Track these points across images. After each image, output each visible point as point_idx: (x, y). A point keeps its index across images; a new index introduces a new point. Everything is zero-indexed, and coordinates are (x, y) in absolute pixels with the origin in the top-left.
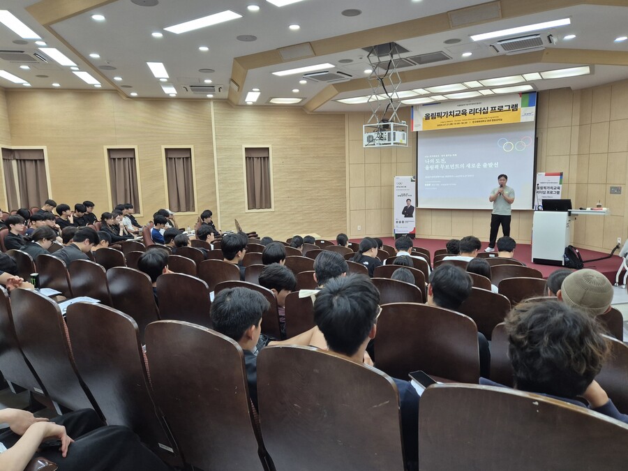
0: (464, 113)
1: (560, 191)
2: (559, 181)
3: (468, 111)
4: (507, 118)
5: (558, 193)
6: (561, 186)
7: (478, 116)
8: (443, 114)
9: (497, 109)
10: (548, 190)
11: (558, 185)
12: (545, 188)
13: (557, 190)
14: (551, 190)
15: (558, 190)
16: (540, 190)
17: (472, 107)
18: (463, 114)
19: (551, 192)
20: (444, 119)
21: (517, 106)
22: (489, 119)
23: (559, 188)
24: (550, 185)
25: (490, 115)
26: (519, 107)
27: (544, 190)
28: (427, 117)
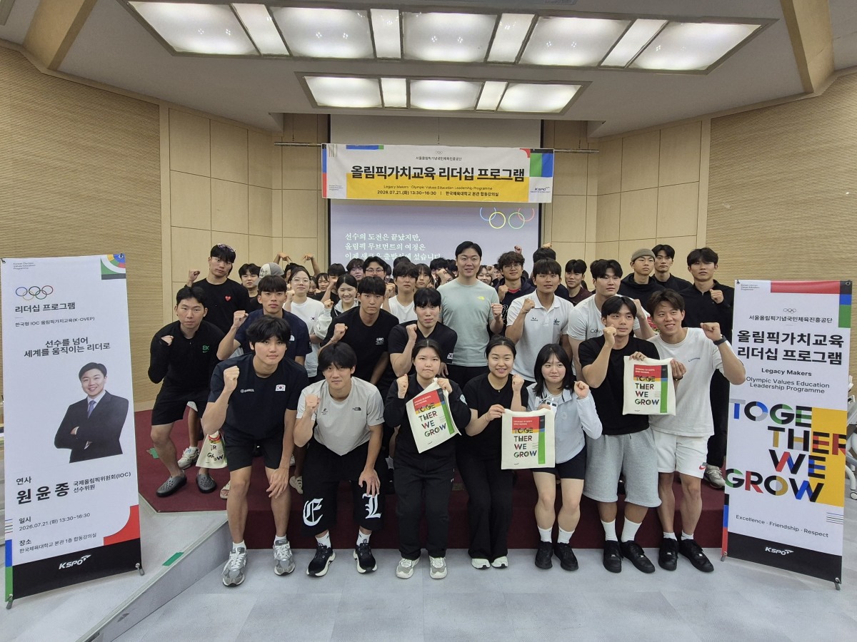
0: (430, 174)
1: (845, 350)
2: (835, 315)
3: (437, 172)
4: (507, 192)
5: (836, 359)
6: (845, 333)
7: (454, 182)
8: (389, 171)
9: (489, 173)
10: (787, 345)
11: (832, 329)
12: (772, 336)
13: (830, 348)
14: (803, 346)
15: (835, 349)
16: (751, 344)
17: (445, 164)
18: (427, 176)
19: (804, 356)
20: (391, 180)
21: (522, 172)
22: (476, 191)
23: (837, 341)
24: (798, 329)
25: (476, 183)
26: (527, 174)
27: (768, 344)
28: (357, 173)
